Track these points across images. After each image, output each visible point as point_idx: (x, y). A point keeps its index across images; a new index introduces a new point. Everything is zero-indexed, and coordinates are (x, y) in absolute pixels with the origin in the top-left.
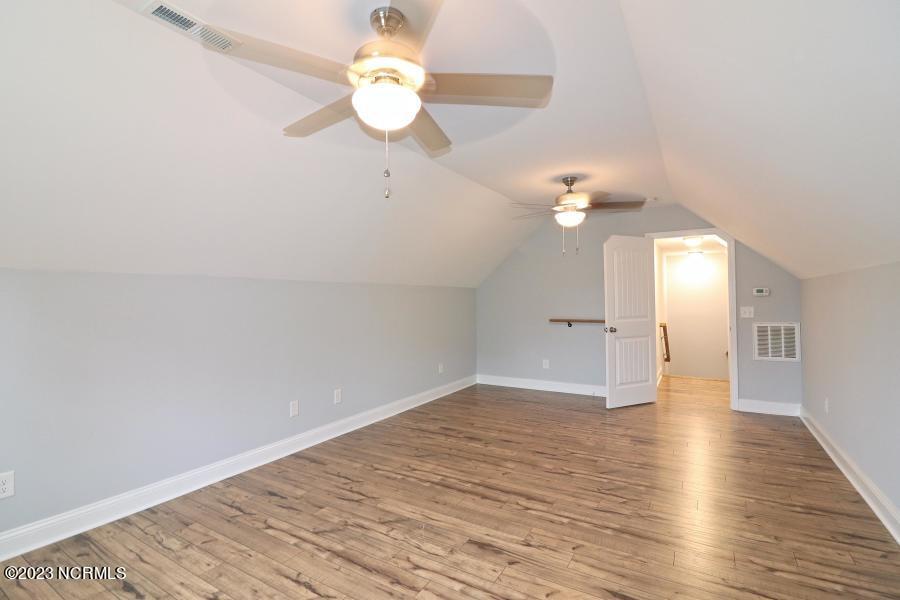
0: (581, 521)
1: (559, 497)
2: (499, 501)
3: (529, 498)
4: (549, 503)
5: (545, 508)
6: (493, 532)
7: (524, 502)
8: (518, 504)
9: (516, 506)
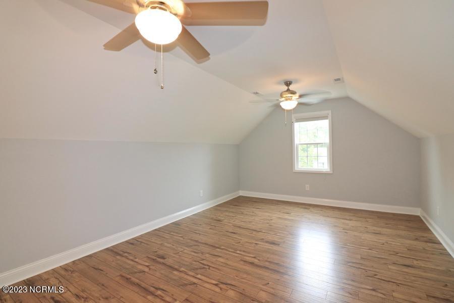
0: (232, 252)
1: (235, 264)
2: (269, 262)
3: (252, 264)
4: (242, 260)
5: (245, 257)
6: (270, 248)
7: (256, 261)
8: (259, 260)
9: (261, 259)
